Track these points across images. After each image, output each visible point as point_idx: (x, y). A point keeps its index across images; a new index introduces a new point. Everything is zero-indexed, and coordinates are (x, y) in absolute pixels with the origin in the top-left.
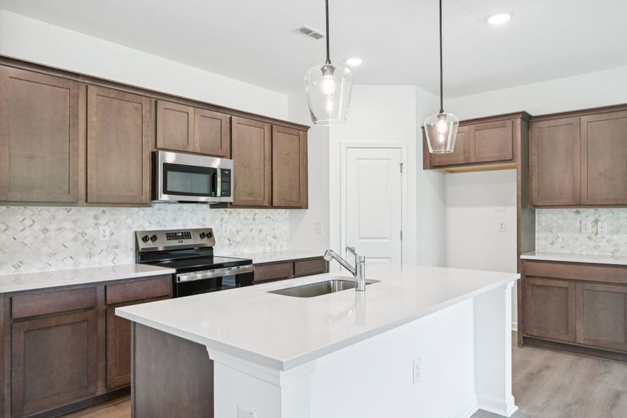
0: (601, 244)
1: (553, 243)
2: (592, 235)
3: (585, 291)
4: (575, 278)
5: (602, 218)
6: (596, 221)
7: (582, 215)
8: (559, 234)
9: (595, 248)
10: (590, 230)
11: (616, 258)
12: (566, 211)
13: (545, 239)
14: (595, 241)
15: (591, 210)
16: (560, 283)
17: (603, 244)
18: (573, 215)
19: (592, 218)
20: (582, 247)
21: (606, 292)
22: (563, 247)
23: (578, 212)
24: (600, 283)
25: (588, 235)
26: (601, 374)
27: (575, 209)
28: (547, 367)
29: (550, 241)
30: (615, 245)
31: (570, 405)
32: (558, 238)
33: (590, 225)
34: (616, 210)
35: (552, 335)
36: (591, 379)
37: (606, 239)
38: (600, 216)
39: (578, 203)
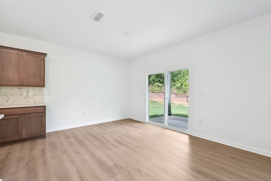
0: (29, 100)
1: (8, 101)
2: (26, 97)
3: (26, 118)
4: (22, 113)
5: (30, 91)
6: (28, 92)
7: (22, 90)
8: (11, 97)
9: (27, 101)
10: (25, 95)
11: (36, 104)
12: (14, 88)
13: (3, 99)
14: (27, 99)
15: (26, 88)
16: (14, 117)
17: (30, 100)
18: (18, 89)
19: (26, 91)
20: (22, 101)
21: (35, 116)
22: (13, 102)
23: (20, 88)
24: (32, 113)
25: (24, 97)
26: (34, 146)
27: (19, 87)
28: (10, 153)
29: (6, 100)
30: (35, 100)
31: (28, 163)
32: (10, 98)
33: (25, 93)
34: (35, 88)
35: (10, 139)
36: (32, 149)
37: (31, 98)
38: (29, 90)
39: (21, 85)
